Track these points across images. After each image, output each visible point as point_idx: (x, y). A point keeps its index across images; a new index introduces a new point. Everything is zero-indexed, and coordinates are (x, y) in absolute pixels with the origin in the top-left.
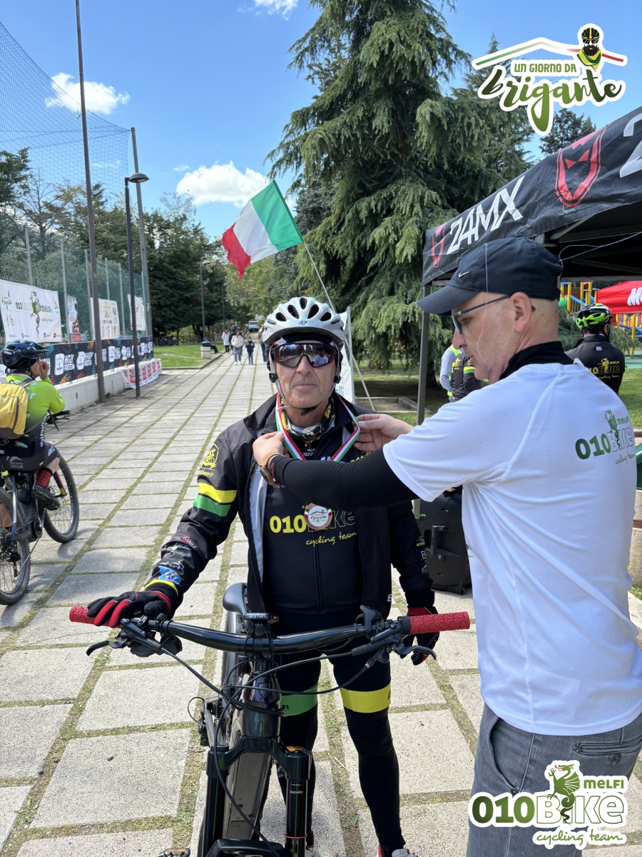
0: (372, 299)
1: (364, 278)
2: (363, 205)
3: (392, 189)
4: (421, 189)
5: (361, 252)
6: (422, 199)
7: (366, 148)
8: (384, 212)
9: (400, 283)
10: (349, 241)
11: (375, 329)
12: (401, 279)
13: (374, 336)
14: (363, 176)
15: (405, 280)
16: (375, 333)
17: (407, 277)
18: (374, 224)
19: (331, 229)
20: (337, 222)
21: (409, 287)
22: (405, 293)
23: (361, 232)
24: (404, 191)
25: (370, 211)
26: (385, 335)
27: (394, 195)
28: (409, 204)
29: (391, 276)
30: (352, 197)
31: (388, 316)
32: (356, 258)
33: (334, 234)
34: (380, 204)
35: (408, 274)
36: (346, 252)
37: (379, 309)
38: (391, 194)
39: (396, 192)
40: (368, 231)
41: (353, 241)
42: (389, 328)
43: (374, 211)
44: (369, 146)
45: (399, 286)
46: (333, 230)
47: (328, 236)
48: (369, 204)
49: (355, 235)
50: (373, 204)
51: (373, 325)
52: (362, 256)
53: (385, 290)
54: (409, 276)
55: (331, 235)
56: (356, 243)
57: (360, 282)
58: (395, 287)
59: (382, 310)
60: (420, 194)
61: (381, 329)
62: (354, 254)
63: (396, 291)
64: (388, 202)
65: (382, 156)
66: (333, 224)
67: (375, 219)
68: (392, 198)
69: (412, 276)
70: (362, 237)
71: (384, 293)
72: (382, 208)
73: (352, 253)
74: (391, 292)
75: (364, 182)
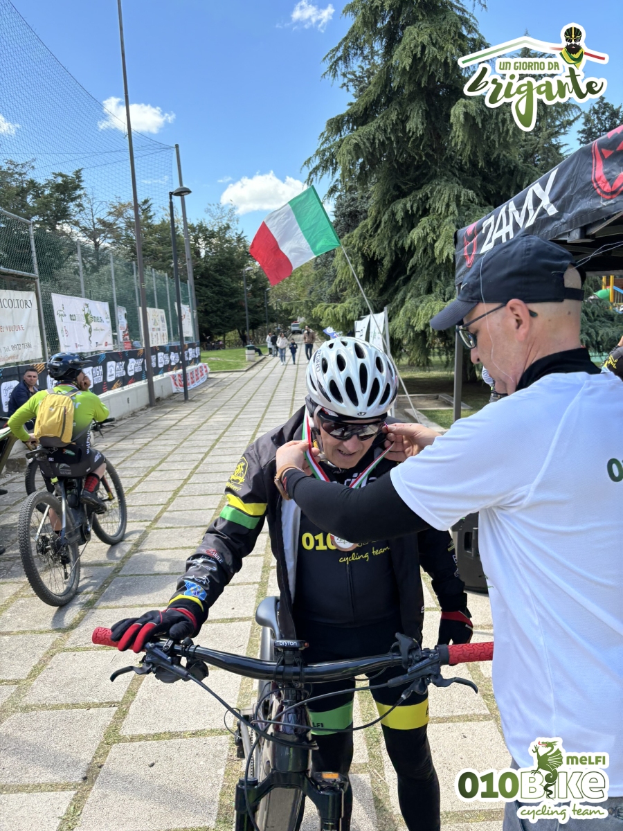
0: (410, 298)
1: (402, 278)
2: (399, 207)
3: (427, 189)
4: (456, 188)
5: (399, 253)
6: (458, 197)
7: (401, 150)
8: (420, 212)
9: (438, 281)
10: (386, 243)
11: (413, 327)
12: (439, 277)
13: (412, 334)
14: (398, 179)
15: (442, 278)
16: (413, 331)
17: (445, 275)
18: (410, 225)
19: (367, 231)
20: (374, 224)
21: (447, 284)
22: (442, 291)
23: (397, 233)
24: (439, 191)
25: (406, 212)
26: (423, 333)
27: (429, 195)
28: (444, 204)
29: (428, 274)
30: (388, 199)
31: (426, 315)
32: (394, 258)
33: (370, 236)
34: (415, 205)
35: (445, 272)
36: (383, 253)
37: (417, 307)
38: (427, 194)
39: (432, 192)
40: (405, 231)
41: (390, 242)
42: (427, 325)
43: (410, 212)
44: (404, 149)
45: (436, 284)
46: (370, 232)
47: (365, 238)
48: (405, 205)
49: (392, 236)
50: (409, 205)
51: (411, 323)
52: (400, 256)
53: (422, 289)
54: (447, 274)
55: (368, 237)
56: (393, 243)
57: (398, 281)
58: (433, 285)
59: (420, 308)
60: (456, 193)
61: (419, 327)
62: (391, 255)
63: (433, 289)
64: (424, 202)
65: (417, 157)
66: (369, 227)
67: (411, 220)
68: (428, 198)
69: (449, 274)
70: (399, 237)
71: (422, 292)
72: (418, 209)
73: (389, 254)
74: (429, 291)
75: (399, 184)
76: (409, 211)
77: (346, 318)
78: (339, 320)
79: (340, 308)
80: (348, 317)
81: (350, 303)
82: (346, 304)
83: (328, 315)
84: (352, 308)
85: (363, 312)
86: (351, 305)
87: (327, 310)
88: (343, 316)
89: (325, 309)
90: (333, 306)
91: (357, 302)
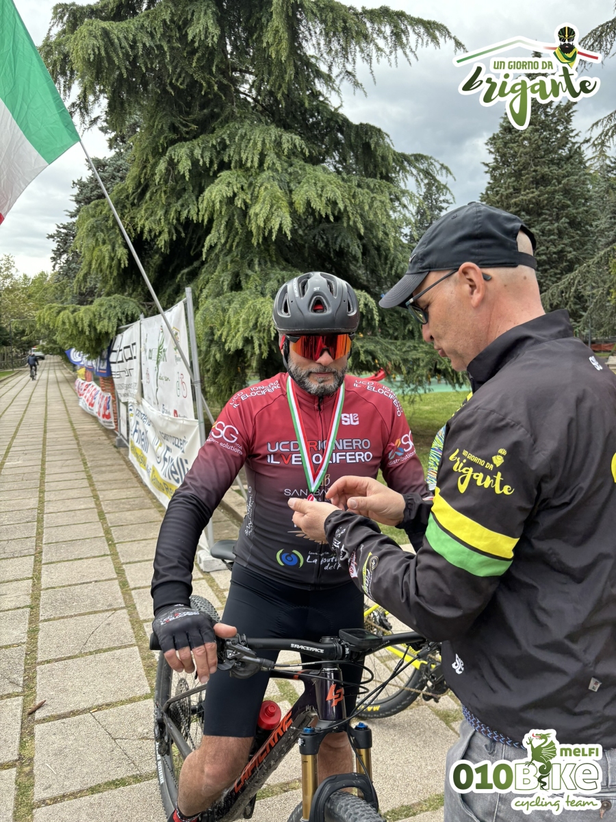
0: (206, 298)
1: (186, 271)
2: (182, 155)
3: (223, 133)
4: (274, 131)
5: (181, 230)
6: (278, 144)
7: (178, 70)
8: (216, 167)
9: (249, 272)
10: (160, 213)
11: (221, 344)
12: (251, 265)
13: (218, 356)
14: (174, 116)
15: (257, 268)
16: (222, 349)
17: (260, 264)
18: (197, 189)
19: (127, 197)
20: (137, 188)
21: (265, 278)
22: (259, 288)
23: (178, 199)
24: (242, 137)
25: (195, 163)
26: (240, 353)
27: (228, 142)
28: (257, 152)
29: (232, 261)
30: (162, 145)
31: (247, 321)
32: (174, 238)
33: (133, 204)
34: (207, 154)
35: (260, 259)
36: (158, 229)
37: (224, 311)
38: (223, 142)
39: (231, 137)
40: (190, 196)
41: (166, 213)
42: (248, 341)
43: (201, 163)
44: (183, 69)
45: (247, 276)
46: (131, 198)
47: (124, 207)
48: (192, 152)
49: (169, 204)
50: (197, 152)
51: (216, 337)
52: (183, 235)
53: (226, 283)
54: (262, 262)
55: (129, 206)
56: (172, 214)
57: (179, 276)
58: (242, 278)
59: (231, 312)
60: (273, 138)
61: (235, 343)
62: (169, 232)
63: (243, 284)
64: (218, 153)
65: (204, 85)
66: (130, 191)
67: (202, 177)
68: (224, 147)
69: (266, 262)
70: (182, 206)
71: (225, 287)
72: (211, 162)
73: (166, 230)
74: (236, 286)
75: (177, 125)
76: (199, 160)
77: (95, 329)
78: (82, 332)
79: (85, 312)
80: (99, 328)
81: (101, 305)
82: (94, 307)
83: (64, 323)
84: (105, 312)
85: (124, 320)
86: (103, 309)
87: (62, 314)
88: (89, 326)
89: (58, 313)
90: (71, 309)
91: (113, 304)
